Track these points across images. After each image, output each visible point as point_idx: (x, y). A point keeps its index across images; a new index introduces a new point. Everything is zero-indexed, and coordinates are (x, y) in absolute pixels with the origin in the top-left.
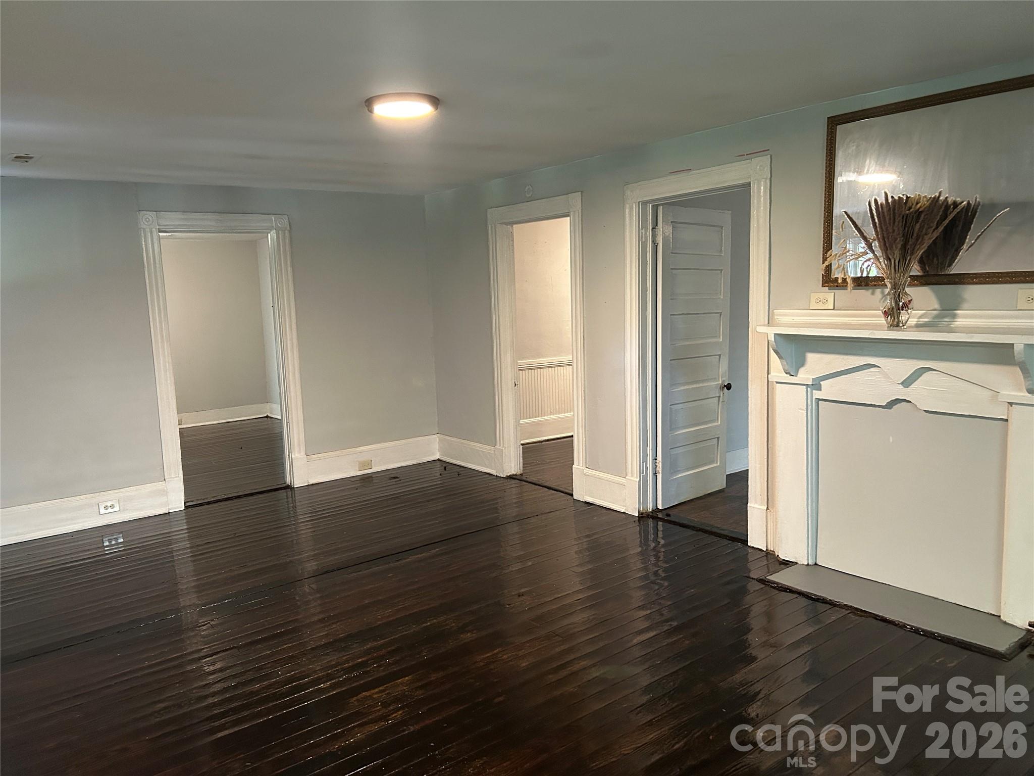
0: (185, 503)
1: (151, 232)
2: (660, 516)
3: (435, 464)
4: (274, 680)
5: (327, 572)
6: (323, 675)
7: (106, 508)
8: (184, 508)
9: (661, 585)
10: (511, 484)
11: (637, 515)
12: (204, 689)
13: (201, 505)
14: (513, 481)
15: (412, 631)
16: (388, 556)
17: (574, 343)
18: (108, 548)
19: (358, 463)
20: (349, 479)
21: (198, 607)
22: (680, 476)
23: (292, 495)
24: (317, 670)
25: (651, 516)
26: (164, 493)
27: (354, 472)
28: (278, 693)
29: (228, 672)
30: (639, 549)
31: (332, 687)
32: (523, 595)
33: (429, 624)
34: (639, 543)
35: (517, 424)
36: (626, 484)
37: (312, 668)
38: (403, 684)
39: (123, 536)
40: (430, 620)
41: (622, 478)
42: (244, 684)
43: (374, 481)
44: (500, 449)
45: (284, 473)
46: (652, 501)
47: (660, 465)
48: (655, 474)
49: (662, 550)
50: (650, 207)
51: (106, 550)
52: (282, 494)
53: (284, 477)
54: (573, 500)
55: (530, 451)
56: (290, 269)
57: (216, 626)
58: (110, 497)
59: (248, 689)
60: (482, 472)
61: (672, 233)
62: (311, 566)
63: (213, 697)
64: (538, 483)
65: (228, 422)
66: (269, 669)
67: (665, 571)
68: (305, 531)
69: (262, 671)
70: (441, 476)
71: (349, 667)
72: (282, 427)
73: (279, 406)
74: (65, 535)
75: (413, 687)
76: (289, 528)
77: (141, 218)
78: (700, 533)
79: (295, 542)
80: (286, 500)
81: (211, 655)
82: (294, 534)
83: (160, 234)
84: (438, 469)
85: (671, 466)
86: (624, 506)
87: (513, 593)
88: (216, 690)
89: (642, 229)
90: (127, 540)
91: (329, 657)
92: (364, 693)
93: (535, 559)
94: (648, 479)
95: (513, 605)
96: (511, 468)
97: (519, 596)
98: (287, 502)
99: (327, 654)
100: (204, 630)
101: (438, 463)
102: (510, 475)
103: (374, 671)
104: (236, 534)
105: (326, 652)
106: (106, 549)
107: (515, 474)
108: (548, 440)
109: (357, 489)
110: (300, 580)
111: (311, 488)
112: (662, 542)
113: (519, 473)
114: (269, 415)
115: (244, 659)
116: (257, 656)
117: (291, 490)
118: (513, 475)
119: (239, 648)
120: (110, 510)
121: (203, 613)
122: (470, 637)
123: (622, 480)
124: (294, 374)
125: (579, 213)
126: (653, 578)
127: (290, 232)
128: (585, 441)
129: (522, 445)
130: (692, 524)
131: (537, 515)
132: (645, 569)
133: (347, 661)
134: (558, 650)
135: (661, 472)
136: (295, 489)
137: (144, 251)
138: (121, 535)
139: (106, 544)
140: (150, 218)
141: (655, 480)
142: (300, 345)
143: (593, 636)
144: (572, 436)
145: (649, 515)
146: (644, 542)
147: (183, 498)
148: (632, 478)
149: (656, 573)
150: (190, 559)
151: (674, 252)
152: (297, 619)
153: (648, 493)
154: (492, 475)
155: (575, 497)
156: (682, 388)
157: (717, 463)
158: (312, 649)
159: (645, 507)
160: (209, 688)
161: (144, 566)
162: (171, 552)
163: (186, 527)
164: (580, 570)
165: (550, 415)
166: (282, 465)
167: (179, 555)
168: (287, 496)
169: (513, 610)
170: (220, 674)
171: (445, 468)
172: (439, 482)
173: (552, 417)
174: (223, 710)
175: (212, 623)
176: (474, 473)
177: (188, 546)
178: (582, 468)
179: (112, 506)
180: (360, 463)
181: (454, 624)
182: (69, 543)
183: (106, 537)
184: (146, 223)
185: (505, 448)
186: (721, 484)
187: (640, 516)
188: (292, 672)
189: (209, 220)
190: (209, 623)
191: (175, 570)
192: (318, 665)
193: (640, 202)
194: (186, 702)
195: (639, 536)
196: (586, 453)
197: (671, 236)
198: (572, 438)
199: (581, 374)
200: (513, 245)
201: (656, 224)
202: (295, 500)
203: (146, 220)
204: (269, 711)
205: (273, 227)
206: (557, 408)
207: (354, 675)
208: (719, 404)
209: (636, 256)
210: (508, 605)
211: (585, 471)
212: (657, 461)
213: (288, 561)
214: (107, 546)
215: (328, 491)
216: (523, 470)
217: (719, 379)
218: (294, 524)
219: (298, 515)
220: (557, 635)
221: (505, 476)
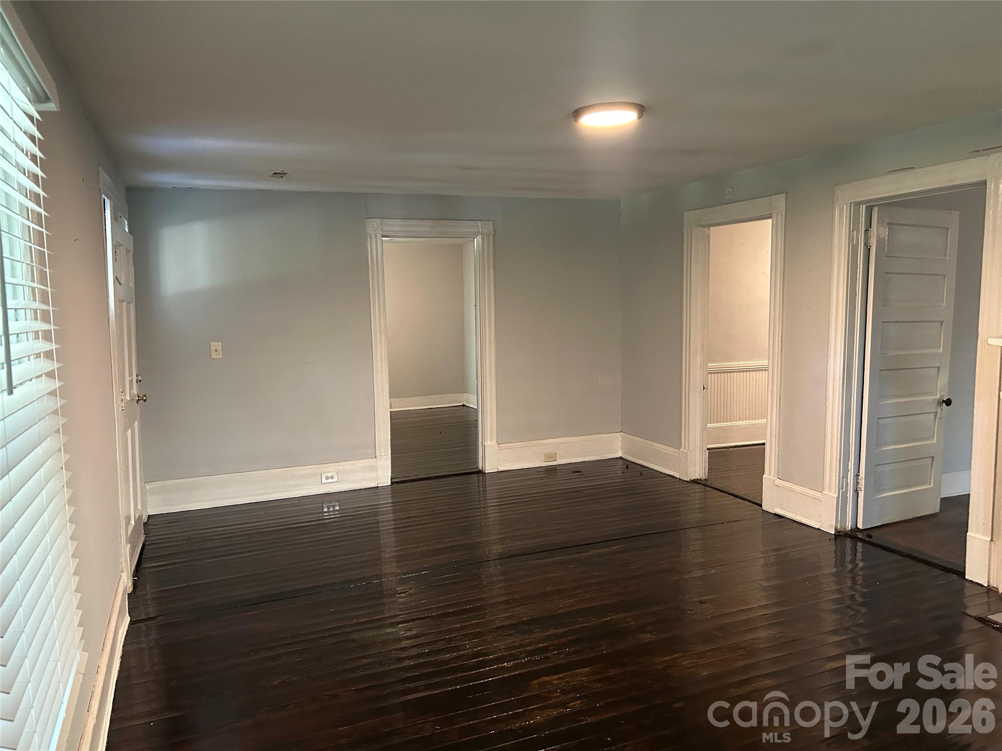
0: (391, 479)
1: (376, 237)
2: (860, 536)
3: (618, 462)
4: (463, 652)
5: (511, 556)
6: (507, 655)
7: (327, 478)
8: (390, 484)
9: (858, 612)
10: (695, 489)
11: (833, 533)
12: (402, 651)
13: (405, 482)
14: (697, 486)
15: (591, 624)
16: (570, 547)
17: (771, 348)
18: (327, 514)
19: (543, 455)
20: (535, 469)
21: (398, 576)
22: (885, 495)
23: (483, 480)
24: (501, 649)
25: (849, 535)
26: (374, 468)
27: (539, 462)
28: (465, 666)
29: (421, 640)
30: (834, 570)
31: (515, 667)
32: (705, 602)
33: (608, 619)
34: (833, 563)
35: (704, 428)
36: (822, 500)
37: (497, 646)
38: (582, 675)
39: (339, 505)
40: (609, 616)
41: (817, 492)
42: (436, 652)
43: (558, 474)
44: (685, 452)
45: (477, 458)
46: (851, 519)
47: (862, 482)
48: (856, 491)
49: (861, 573)
50: (863, 208)
51: (326, 516)
52: (475, 478)
53: (477, 463)
54: (761, 511)
55: (717, 456)
56: (492, 270)
57: (413, 594)
58: (330, 469)
59: (440, 657)
60: (664, 474)
61: (888, 235)
62: (497, 549)
63: (409, 660)
64: (724, 489)
65: (430, 409)
66: (459, 642)
67: (864, 595)
68: (493, 515)
69: (452, 643)
70: (623, 474)
71: (531, 651)
72: (477, 415)
73: (476, 396)
74: (294, 499)
75: (592, 679)
76: (479, 510)
77: (368, 224)
78: (907, 559)
79: (483, 524)
80: (477, 484)
81: (408, 621)
82: (483, 517)
83: (383, 238)
84: (620, 467)
85: (875, 483)
86: (819, 522)
87: (695, 600)
88: (412, 654)
89: (853, 231)
90: (342, 508)
91: (512, 638)
92: (544, 678)
93: (719, 567)
94: (848, 495)
95: (695, 611)
96: (696, 472)
97: (701, 603)
98: (479, 486)
99: (511, 635)
100: (402, 598)
101: (620, 461)
102: (694, 480)
103: (554, 658)
104: (433, 511)
105: (509, 633)
106: (325, 514)
107: (699, 478)
108: (736, 447)
109: (542, 479)
110: (488, 561)
111: (500, 475)
112: (861, 564)
113: (704, 478)
114: (466, 404)
115: (436, 629)
116: (448, 628)
117: (482, 475)
118: (698, 479)
119: (432, 618)
120: (330, 480)
121: (401, 582)
122: (650, 638)
123: (818, 494)
124: (491, 367)
125: (782, 215)
126: (848, 602)
127: (494, 236)
128: (779, 451)
129: (708, 449)
130: (897, 549)
131: (722, 523)
132: (840, 591)
133: (529, 644)
134: (741, 663)
135: (863, 489)
136: (486, 474)
137: (369, 254)
138: (338, 503)
139: (325, 510)
140: (375, 224)
141: (855, 497)
142: (497, 340)
143: (781, 654)
144: (764, 444)
145: (847, 534)
146: (840, 562)
147: (390, 475)
148: (829, 494)
149: (852, 597)
150: (392, 530)
151: (889, 255)
152: (483, 598)
153: (847, 511)
154: (675, 477)
155: (764, 508)
156: (893, 401)
157: (930, 484)
158: (497, 628)
159: (843, 525)
160: (405, 651)
161: (354, 533)
162: (377, 523)
163: (390, 501)
164: (766, 584)
165: (740, 420)
166: (476, 451)
167: (384, 526)
168: (478, 480)
169: (695, 616)
170: (416, 640)
171: (627, 467)
172: (621, 480)
173: (741, 423)
174: (417, 674)
175: (410, 592)
176: (656, 474)
177: (392, 518)
178: (773, 478)
179: (332, 477)
180: (545, 455)
181: (633, 623)
182: (297, 506)
183: (326, 504)
184: (372, 229)
185: (690, 451)
186: (934, 507)
187: (837, 534)
188: (479, 647)
189: (424, 226)
190: (408, 591)
191: (380, 540)
192: (502, 644)
193: (851, 203)
194: (386, 661)
195: (834, 555)
196: (778, 463)
197: (887, 239)
198: (763, 446)
199: (777, 381)
200: (709, 248)
201: (869, 226)
202: (485, 485)
203: (372, 226)
204: (458, 681)
205: (479, 232)
206: (748, 413)
207: (535, 658)
208: (935, 421)
209: (845, 259)
210: (689, 611)
211: (776, 481)
212: (859, 477)
213: (477, 541)
214: (326, 512)
215: (515, 479)
216: (708, 476)
217: (937, 393)
218: (483, 507)
219: (487, 499)
220: (741, 648)
221: (688, 480)
